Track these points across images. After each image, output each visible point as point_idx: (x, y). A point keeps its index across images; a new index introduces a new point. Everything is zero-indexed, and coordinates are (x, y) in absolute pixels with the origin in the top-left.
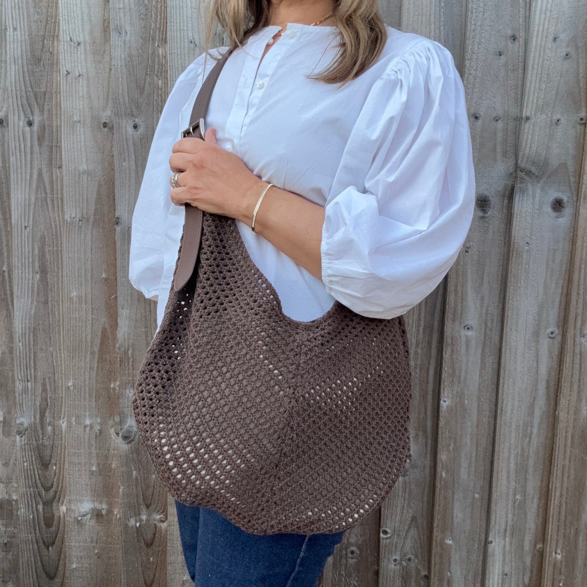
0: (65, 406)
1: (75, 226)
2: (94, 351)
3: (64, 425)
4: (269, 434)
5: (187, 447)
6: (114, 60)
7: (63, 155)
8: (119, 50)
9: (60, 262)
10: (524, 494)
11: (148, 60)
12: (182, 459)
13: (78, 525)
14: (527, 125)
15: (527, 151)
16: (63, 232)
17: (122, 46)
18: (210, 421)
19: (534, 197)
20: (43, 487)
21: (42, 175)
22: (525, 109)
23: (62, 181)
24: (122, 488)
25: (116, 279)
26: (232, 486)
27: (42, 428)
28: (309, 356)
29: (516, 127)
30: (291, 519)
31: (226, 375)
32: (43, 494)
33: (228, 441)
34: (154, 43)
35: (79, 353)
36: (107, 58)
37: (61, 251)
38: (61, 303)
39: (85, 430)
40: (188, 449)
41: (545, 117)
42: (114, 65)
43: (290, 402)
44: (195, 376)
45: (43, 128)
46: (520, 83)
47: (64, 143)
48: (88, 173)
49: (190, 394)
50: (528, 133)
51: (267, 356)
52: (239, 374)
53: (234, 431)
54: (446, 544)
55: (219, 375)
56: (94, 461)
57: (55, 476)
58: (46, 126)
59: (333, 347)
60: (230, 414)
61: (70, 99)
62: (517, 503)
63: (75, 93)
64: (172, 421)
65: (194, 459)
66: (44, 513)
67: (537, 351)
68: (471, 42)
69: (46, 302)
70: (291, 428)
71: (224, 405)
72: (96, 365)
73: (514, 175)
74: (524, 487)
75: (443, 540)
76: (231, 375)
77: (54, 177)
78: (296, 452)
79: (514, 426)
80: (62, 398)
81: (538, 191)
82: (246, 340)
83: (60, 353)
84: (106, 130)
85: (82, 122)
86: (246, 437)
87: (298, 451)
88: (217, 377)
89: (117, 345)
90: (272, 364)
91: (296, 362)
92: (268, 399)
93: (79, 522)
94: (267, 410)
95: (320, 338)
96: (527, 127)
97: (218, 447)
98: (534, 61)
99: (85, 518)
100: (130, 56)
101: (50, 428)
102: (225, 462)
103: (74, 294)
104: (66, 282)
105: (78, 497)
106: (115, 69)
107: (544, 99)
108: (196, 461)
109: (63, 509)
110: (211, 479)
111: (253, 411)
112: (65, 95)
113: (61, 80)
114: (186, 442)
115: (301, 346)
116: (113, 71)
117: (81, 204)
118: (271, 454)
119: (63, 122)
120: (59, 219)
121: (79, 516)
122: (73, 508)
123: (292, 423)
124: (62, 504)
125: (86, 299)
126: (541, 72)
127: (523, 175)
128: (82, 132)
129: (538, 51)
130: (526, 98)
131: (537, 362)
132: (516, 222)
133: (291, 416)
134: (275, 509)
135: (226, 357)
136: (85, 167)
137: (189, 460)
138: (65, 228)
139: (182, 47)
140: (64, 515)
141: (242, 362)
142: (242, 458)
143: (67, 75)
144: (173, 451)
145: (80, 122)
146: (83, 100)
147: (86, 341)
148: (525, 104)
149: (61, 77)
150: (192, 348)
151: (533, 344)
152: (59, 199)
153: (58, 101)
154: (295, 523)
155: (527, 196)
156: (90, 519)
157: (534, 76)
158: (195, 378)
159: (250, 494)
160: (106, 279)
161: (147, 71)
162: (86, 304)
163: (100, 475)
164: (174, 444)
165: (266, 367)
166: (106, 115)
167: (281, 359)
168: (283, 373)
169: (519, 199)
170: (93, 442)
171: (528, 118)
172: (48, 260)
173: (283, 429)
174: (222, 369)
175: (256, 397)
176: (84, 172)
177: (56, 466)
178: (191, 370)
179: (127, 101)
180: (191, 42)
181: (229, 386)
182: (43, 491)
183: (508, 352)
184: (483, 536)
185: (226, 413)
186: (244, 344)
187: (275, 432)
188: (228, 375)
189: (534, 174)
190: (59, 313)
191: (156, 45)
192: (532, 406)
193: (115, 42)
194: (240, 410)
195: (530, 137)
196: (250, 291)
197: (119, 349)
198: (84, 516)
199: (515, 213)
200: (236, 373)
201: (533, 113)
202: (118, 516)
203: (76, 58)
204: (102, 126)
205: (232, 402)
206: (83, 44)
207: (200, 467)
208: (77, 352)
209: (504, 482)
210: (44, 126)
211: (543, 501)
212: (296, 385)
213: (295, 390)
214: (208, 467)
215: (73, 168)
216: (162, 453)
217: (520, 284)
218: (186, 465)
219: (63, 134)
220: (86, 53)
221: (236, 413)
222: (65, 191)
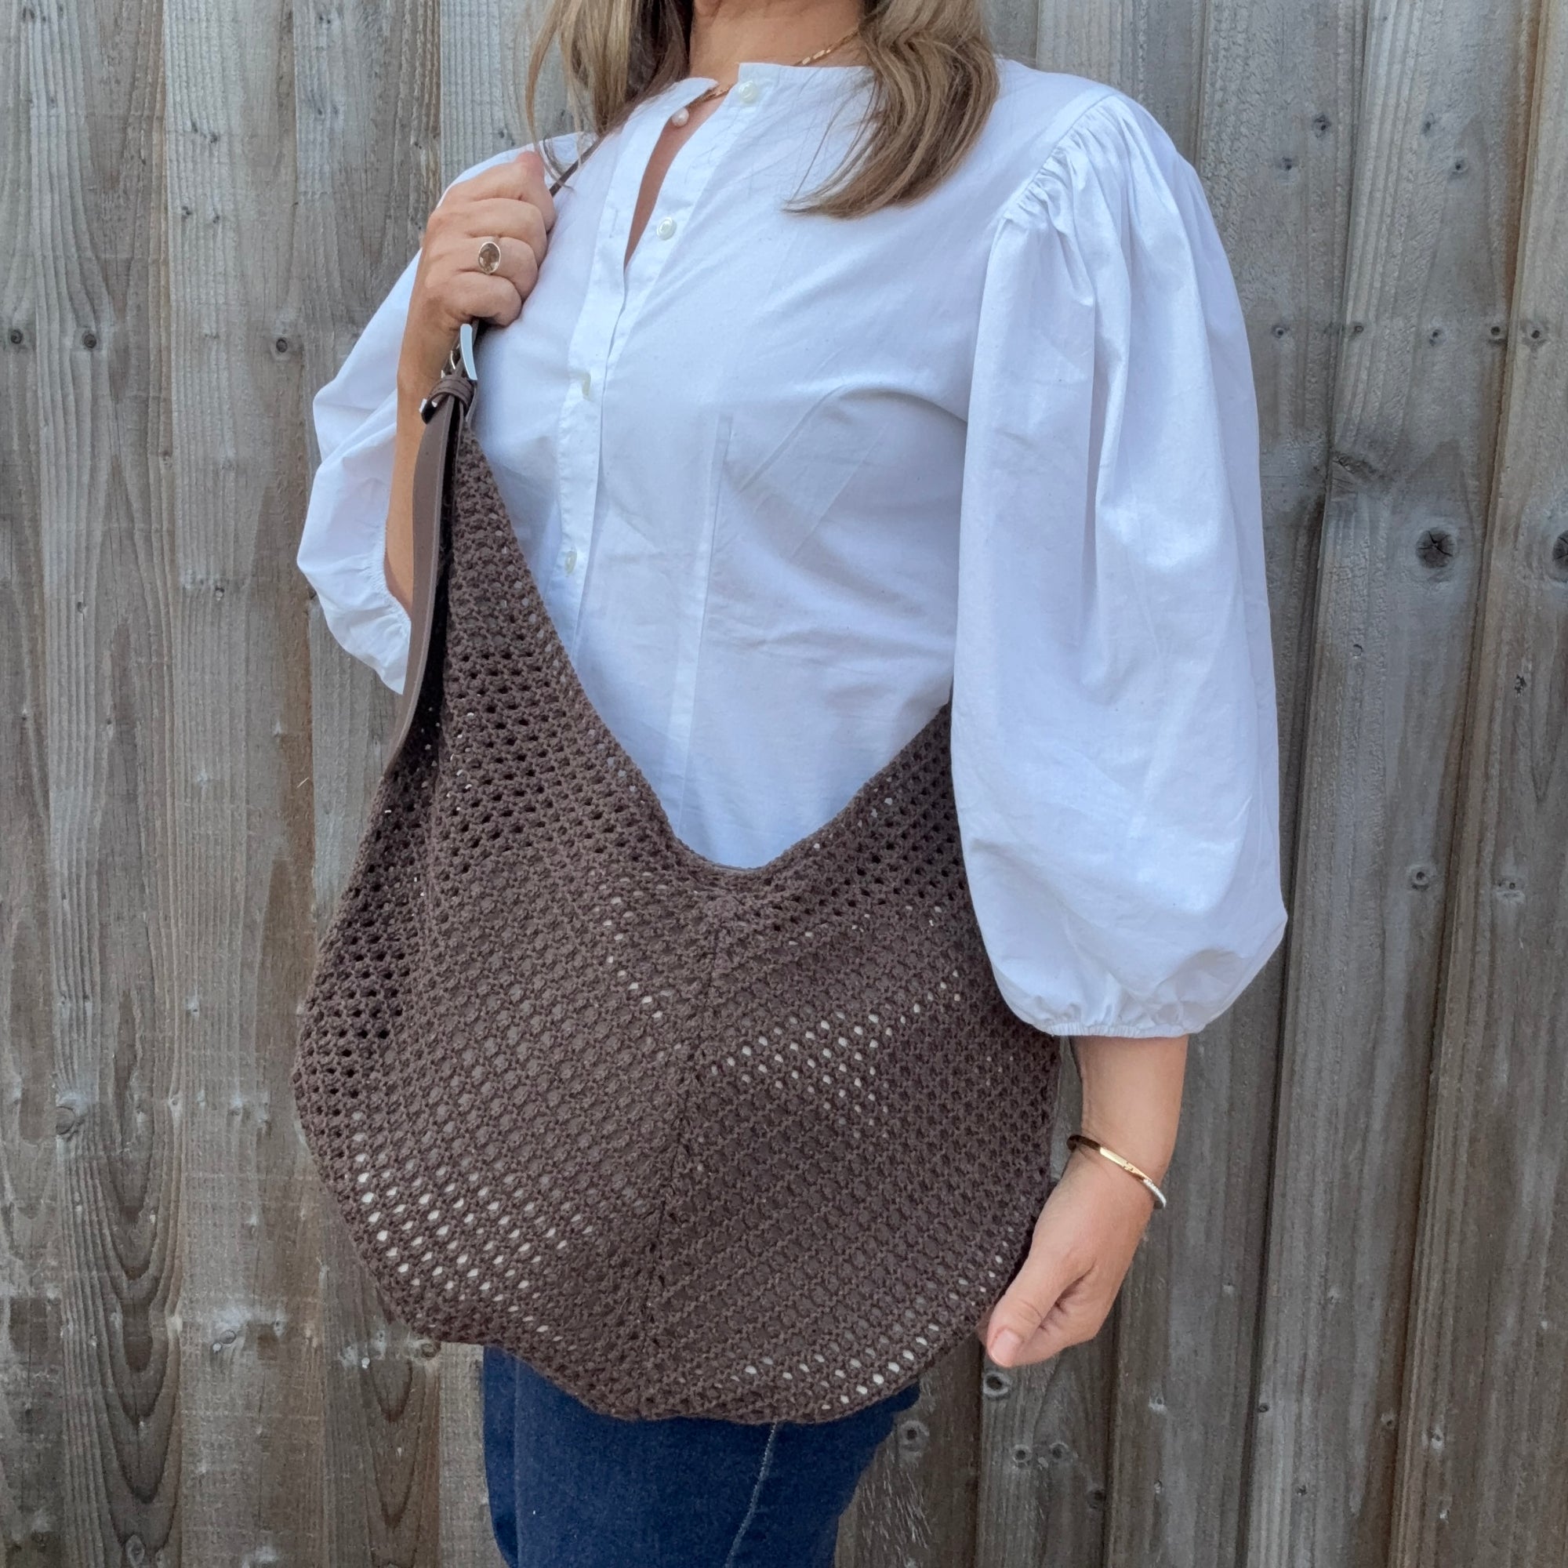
0: (180, 1062)
1: (206, 603)
2: (254, 922)
3: (177, 1111)
4: (627, 1164)
5: (422, 1194)
6: (305, 178)
7: (175, 421)
8: (317, 155)
9: (167, 693)
10: (1349, 1284)
11: (392, 180)
12: (409, 1225)
13: (212, 1365)
14: (1356, 345)
15: (1357, 412)
16: (176, 617)
17: (326, 145)
18: (478, 1127)
19: (1374, 529)
20: (123, 1266)
21: (120, 473)
22: (1350, 304)
23: (172, 486)
24: (324, 1269)
25: (310, 739)
26: (535, 1296)
27: (121, 1115)
28: (736, 959)
29: (1328, 351)
30: (700, 1384)
31: (522, 1006)
32: (125, 1285)
33: (524, 1180)
34: (405, 138)
35: (215, 925)
36: (285, 174)
37: (169, 667)
38: (169, 800)
39: (229, 1124)
40: (425, 1200)
41: (1401, 324)
42: (306, 193)
43: (682, 1080)
44: (442, 1009)
45: (122, 353)
46: (1339, 238)
47: (178, 392)
48: (238, 468)
49: (430, 1057)
50: (1359, 363)
51: (623, 959)
52: (553, 1005)
53: (539, 1153)
54: (1150, 1412)
55: (502, 1007)
56: (254, 1202)
57: (153, 1239)
58: (131, 346)
59: (808, 934)
60: (530, 1111)
61: (194, 279)
62: (1332, 1307)
63: (206, 266)
64: (386, 1125)
65: (438, 1226)
66: (126, 1334)
67: (1382, 919)
68: (1213, 132)
69: (131, 797)
70: (687, 1147)
71: (515, 1087)
72: (259, 957)
73: (1323, 472)
74: (1350, 1265)
75: (1142, 1401)
76: (534, 1006)
77: (152, 476)
78: (703, 1209)
79: (1322, 1112)
80: (172, 1042)
81: (1386, 514)
82: (572, 916)
83: (168, 926)
84: (282, 357)
85: (223, 338)
86: (570, 1169)
87: (709, 1208)
88: (498, 1012)
89: (313, 907)
90: (636, 980)
91: (702, 975)
92: (626, 1070)
93: (214, 1357)
94: (623, 1101)
95: (770, 911)
96: (1356, 350)
97: (498, 1196)
98: (1373, 184)
99: (231, 1346)
100: (346, 170)
101: (140, 1118)
102: (516, 1234)
103: (203, 775)
104: (182, 745)
105: (212, 1294)
106: (306, 203)
107: (1399, 279)
108: (443, 1231)
109: (175, 1322)
110: (482, 1279)
111: (587, 1102)
112: (180, 268)
113: (170, 231)
114: (418, 1183)
115: (717, 932)
116: (301, 209)
117: (220, 548)
118: (634, 1216)
119: (173, 338)
120: (165, 584)
121: (216, 1342)
122: (200, 1320)
123: (687, 1136)
124: (172, 1312)
125: (233, 789)
126: (1393, 210)
127: (1345, 471)
128: (223, 364)
129: (1385, 158)
130: (1355, 276)
131: (1383, 947)
132: (1327, 590)
133: (682, 1115)
134: (655, 1356)
135: (522, 958)
136: (231, 453)
137: (427, 1229)
138: (180, 607)
139: (479, 146)
140: (177, 1340)
141: (562, 973)
142: (558, 1225)
143: (184, 218)
144: (384, 1205)
145: (217, 337)
146: (226, 283)
147: (234, 897)
148: (1352, 293)
149: (171, 223)
150: (435, 934)
151: (1372, 904)
152: (165, 533)
153: (163, 283)
154: (711, 1393)
155: (1356, 527)
156: (244, 1349)
157: (1375, 219)
158: (442, 1016)
159: (585, 1317)
160: (284, 739)
161: (388, 209)
162: (232, 802)
163: (270, 1235)
164: (388, 1187)
165: (620, 989)
166: (284, 320)
167: (660, 968)
168: (663, 1004)
169: (1337, 533)
170: (251, 1153)
171: (1358, 329)
172: (138, 690)
173: (664, 1150)
174: (512, 991)
175: (595, 1065)
176: (229, 466)
177: (156, 1213)
178: (432, 994)
179: (337, 285)
180: (502, 135)
181: (527, 1036)
182: (124, 1277)
183: (1308, 923)
184: (1245, 1391)
185: (520, 1108)
186: (569, 927)
187: (644, 1156)
188: (526, 1006)
189: (1373, 472)
190: (164, 823)
191: (412, 141)
192: (1368, 1063)
193: (307, 132)
194: (554, 1098)
195: (1364, 376)
196: (585, 788)
197: (318, 916)
198: (229, 1340)
199: (1326, 570)
200: (545, 1003)
201: (1372, 315)
202: (315, 1343)
203: (208, 174)
204: (273, 348)
205: (535, 1078)
206: (225, 139)
207: (453, 1246)
208: (211, 923)
209: (1299, 1254)
210: (126, 350)
211: (1397, 1304)
212: (699, 1036)
213: (695, 1047)
214: (473, 1246)
215: (201, 453)
216: (359, 1210)
217: (1339, 749)
218: (418, 1241)
219: (173, 369)
220: (232, 164)
221: (543, 1109)
222: (179, 513)
